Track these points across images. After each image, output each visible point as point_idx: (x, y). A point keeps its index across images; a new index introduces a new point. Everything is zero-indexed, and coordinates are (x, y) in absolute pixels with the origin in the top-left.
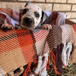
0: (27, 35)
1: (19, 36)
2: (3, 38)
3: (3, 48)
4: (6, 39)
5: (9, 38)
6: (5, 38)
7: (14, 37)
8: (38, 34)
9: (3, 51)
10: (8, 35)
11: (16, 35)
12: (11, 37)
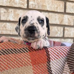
1: (31, 51)
2: (13, 50)
4: (16, 53)
8: (53, 50)
11: (27, 49)
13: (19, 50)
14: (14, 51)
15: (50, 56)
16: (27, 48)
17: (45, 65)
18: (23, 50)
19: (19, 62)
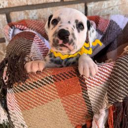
0: (71, 77)
1: (57, 80)
2: (32, 85)
3: (33, 101)
4: (37, 87)
5: (42, 85)
6: (35, 84)
7: (48, 84)
9: (33, 106)
10: (40, 80)
12: (45, 83)
13: (40, 82)
14: (34, 86)
15: (87, 85)
16: (52, 77)
17: (79, 95)
18: (47, 80)
19: (42, 99)
